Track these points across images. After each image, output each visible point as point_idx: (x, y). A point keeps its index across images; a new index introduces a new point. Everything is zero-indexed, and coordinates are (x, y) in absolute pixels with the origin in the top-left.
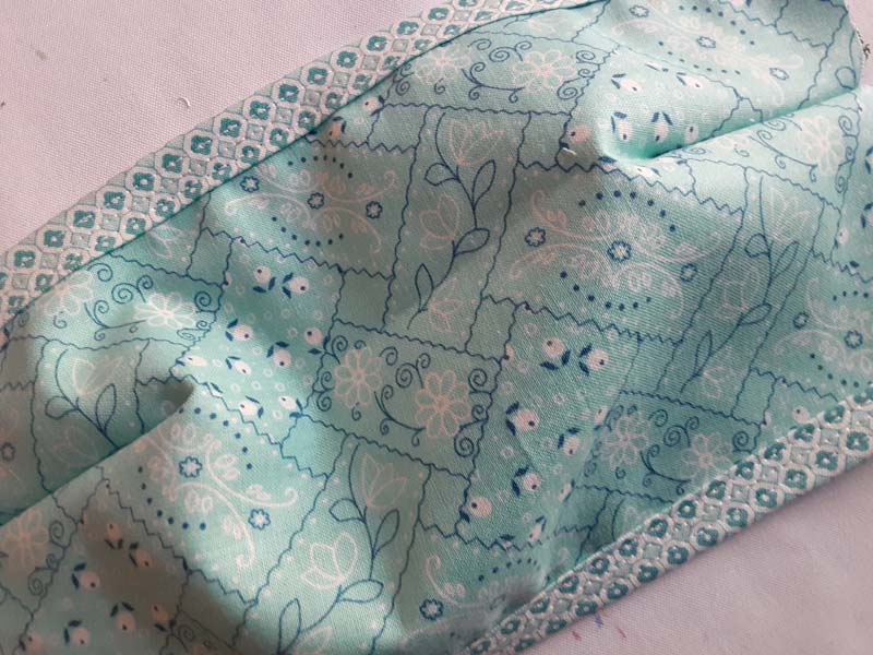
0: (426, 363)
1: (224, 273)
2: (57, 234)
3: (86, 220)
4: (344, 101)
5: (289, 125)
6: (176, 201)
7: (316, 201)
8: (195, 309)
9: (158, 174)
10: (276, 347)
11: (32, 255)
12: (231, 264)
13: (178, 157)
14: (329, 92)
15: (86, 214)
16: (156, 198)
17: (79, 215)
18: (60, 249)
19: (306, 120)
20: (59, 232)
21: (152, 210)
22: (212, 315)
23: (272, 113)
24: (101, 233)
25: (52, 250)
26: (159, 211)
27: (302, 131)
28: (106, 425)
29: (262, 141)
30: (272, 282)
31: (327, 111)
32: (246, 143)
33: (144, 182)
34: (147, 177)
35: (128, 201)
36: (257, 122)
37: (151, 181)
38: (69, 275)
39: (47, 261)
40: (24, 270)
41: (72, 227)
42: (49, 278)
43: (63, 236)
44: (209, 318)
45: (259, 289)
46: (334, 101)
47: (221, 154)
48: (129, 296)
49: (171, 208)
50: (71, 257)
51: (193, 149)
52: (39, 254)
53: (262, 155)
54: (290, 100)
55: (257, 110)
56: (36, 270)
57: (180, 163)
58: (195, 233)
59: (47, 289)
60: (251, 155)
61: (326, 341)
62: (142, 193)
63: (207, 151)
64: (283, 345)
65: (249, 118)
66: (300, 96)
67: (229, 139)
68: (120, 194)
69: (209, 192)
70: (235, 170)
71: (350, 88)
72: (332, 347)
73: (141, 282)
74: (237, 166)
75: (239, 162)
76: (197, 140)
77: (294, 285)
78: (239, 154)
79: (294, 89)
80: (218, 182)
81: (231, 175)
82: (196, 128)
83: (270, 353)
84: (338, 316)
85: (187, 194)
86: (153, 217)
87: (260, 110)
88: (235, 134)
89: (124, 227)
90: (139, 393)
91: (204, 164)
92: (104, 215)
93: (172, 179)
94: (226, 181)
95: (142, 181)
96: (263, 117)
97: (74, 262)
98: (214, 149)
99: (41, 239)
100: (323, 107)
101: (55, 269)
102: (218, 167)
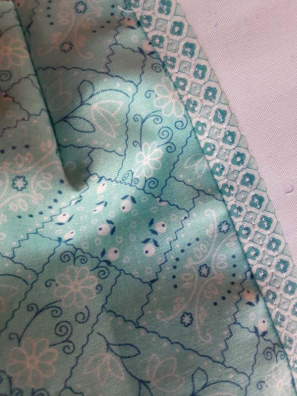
0: (67, 350)
1: (167, 201)
2: (214, 96)
3: (220, 117)
4: (269, 305)
5: (260, 262)
6: (222, 177)
7: (204, 271)
8: (148, 177)
9: (243, 169)
10: (112, 226)
11: (203, 77)
12: (172, 207)
13: (252, 184)
14: (278, 294)
15: (223, 118)
16: (226, 165)
17: (224, 113)
18: (202, 97)
19: (261, 274)
20: (214, 98)
21: (218, 161)
22: (141, 187)
23: (271, 252)
24: (208, 126)
25: (203, 92)
26: (217, 165)
27: (254, 270)
28: (67, 122)
29: (253, 241)
30: (155, 233)
31: (264, 291)
32: (253, 231)
33: (239, 159)
34: (242, 162)
35: (227, 146)
36: (266, 242)
37: (238, 164)
38: (183, 102)
39: (196, 87)
40: (192, 70)
41: (216, 107)
42: (183, 88)
43: (211, 100)
44: (140, 185)
45: (151, 223)
46: (271, 297)
47: (248, 213)
48: (164, 137)
49: (217, 173)
50: (195, 104)
51: (255, 196)
52: (202, 82)
53: (242, 240)
54: (277, 266)
55: (274, 243)
56: (191, 79)
57: (248, 186)
58: (198, 186)
59: (176, 86)
60: (244, 232)
61: (108, 262)
62: (231, 156)
63: (252, 204)
64: (113, 231)
65: (271, 236)
66: (279, 274)
67: (258, 220)
68: (233, 142)
69: (224, 201)
70: (235, 220)
71: (277, 310)
72: (103, 266)
73: (172, 145)
74: (238, 222)
75: (241, 224)
76: (261, 200)
77: (150, 247)
78: (246, 225)
79: (284, 270)
80: (229, 208)
81: (232, 217)
82: (269, 200)
83: (109, 222)
84: (123, 274)
85: (225, 185)
86: (213, 160)
87: (274, 245)
88: (261, 225)
89: (210, 141)
90: (84, 149)
91: (243, 200)
92: (221, 130)
93: (237, 178)
94: (230, 213)
95: (239, 158)
96: (269, 246)
97: (191, 106)
98: (253, 209)
99: (213, 85)
100: (269, 288)
101: (189, 92)
102: (240, 209)
